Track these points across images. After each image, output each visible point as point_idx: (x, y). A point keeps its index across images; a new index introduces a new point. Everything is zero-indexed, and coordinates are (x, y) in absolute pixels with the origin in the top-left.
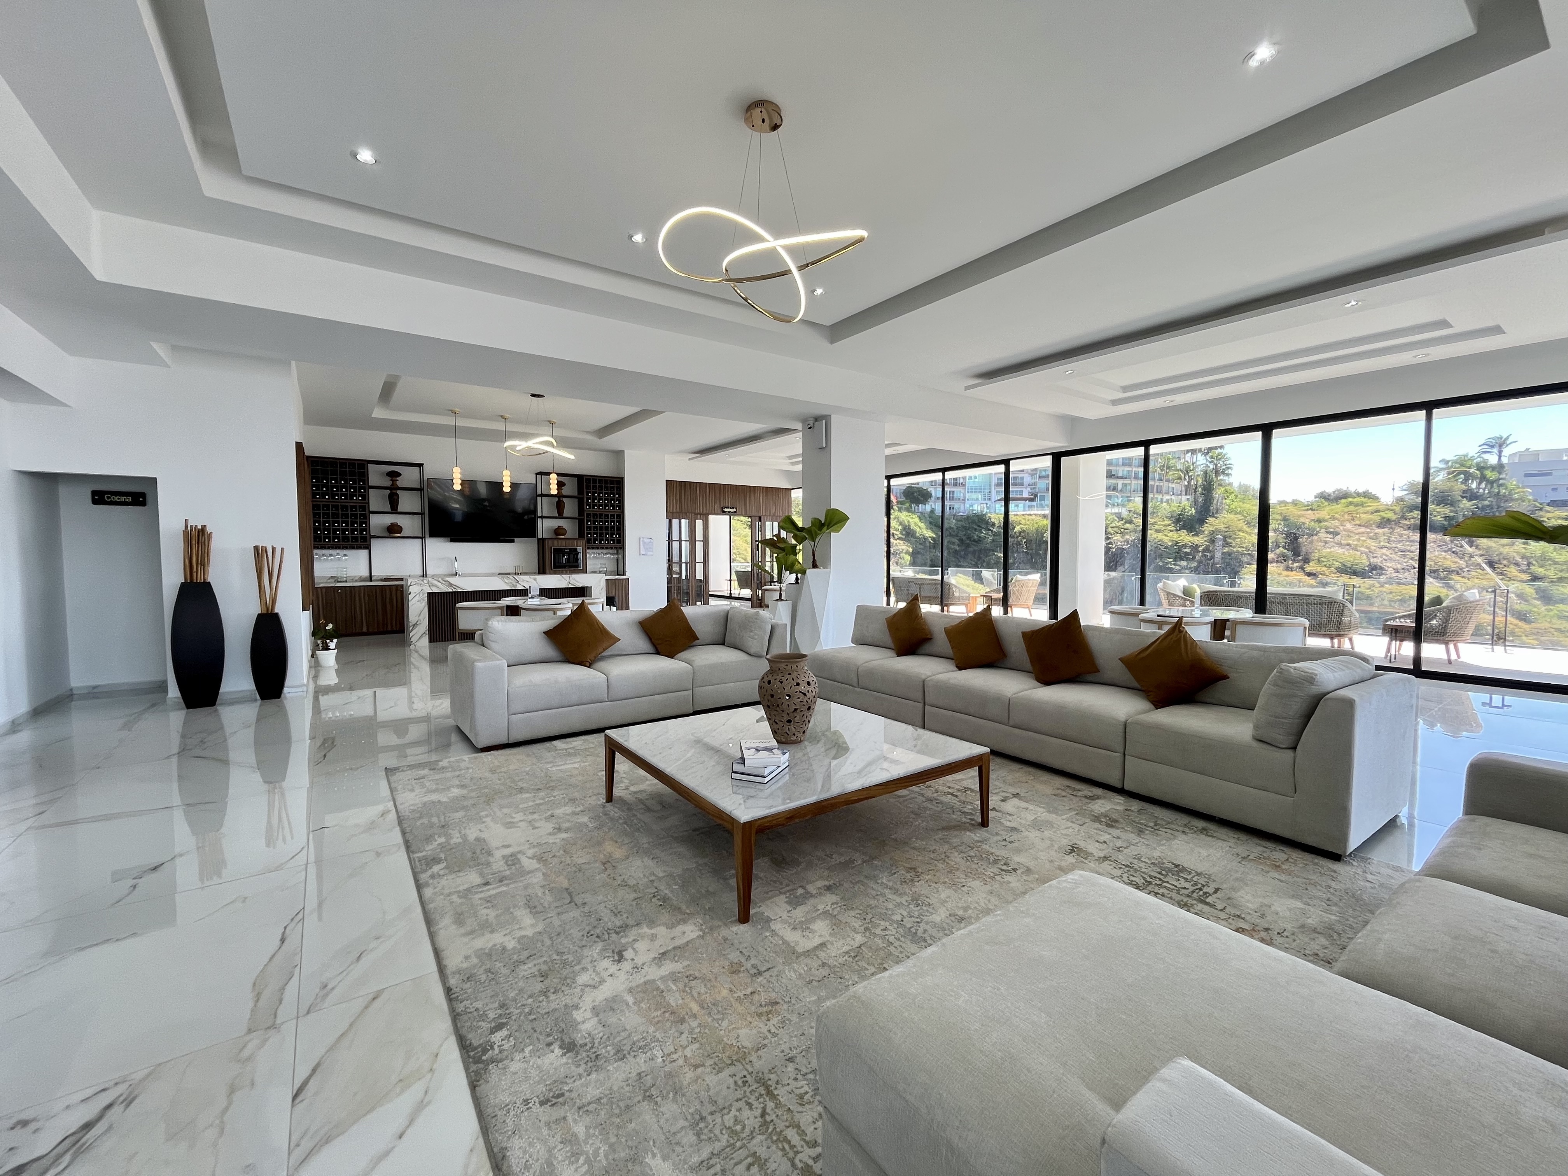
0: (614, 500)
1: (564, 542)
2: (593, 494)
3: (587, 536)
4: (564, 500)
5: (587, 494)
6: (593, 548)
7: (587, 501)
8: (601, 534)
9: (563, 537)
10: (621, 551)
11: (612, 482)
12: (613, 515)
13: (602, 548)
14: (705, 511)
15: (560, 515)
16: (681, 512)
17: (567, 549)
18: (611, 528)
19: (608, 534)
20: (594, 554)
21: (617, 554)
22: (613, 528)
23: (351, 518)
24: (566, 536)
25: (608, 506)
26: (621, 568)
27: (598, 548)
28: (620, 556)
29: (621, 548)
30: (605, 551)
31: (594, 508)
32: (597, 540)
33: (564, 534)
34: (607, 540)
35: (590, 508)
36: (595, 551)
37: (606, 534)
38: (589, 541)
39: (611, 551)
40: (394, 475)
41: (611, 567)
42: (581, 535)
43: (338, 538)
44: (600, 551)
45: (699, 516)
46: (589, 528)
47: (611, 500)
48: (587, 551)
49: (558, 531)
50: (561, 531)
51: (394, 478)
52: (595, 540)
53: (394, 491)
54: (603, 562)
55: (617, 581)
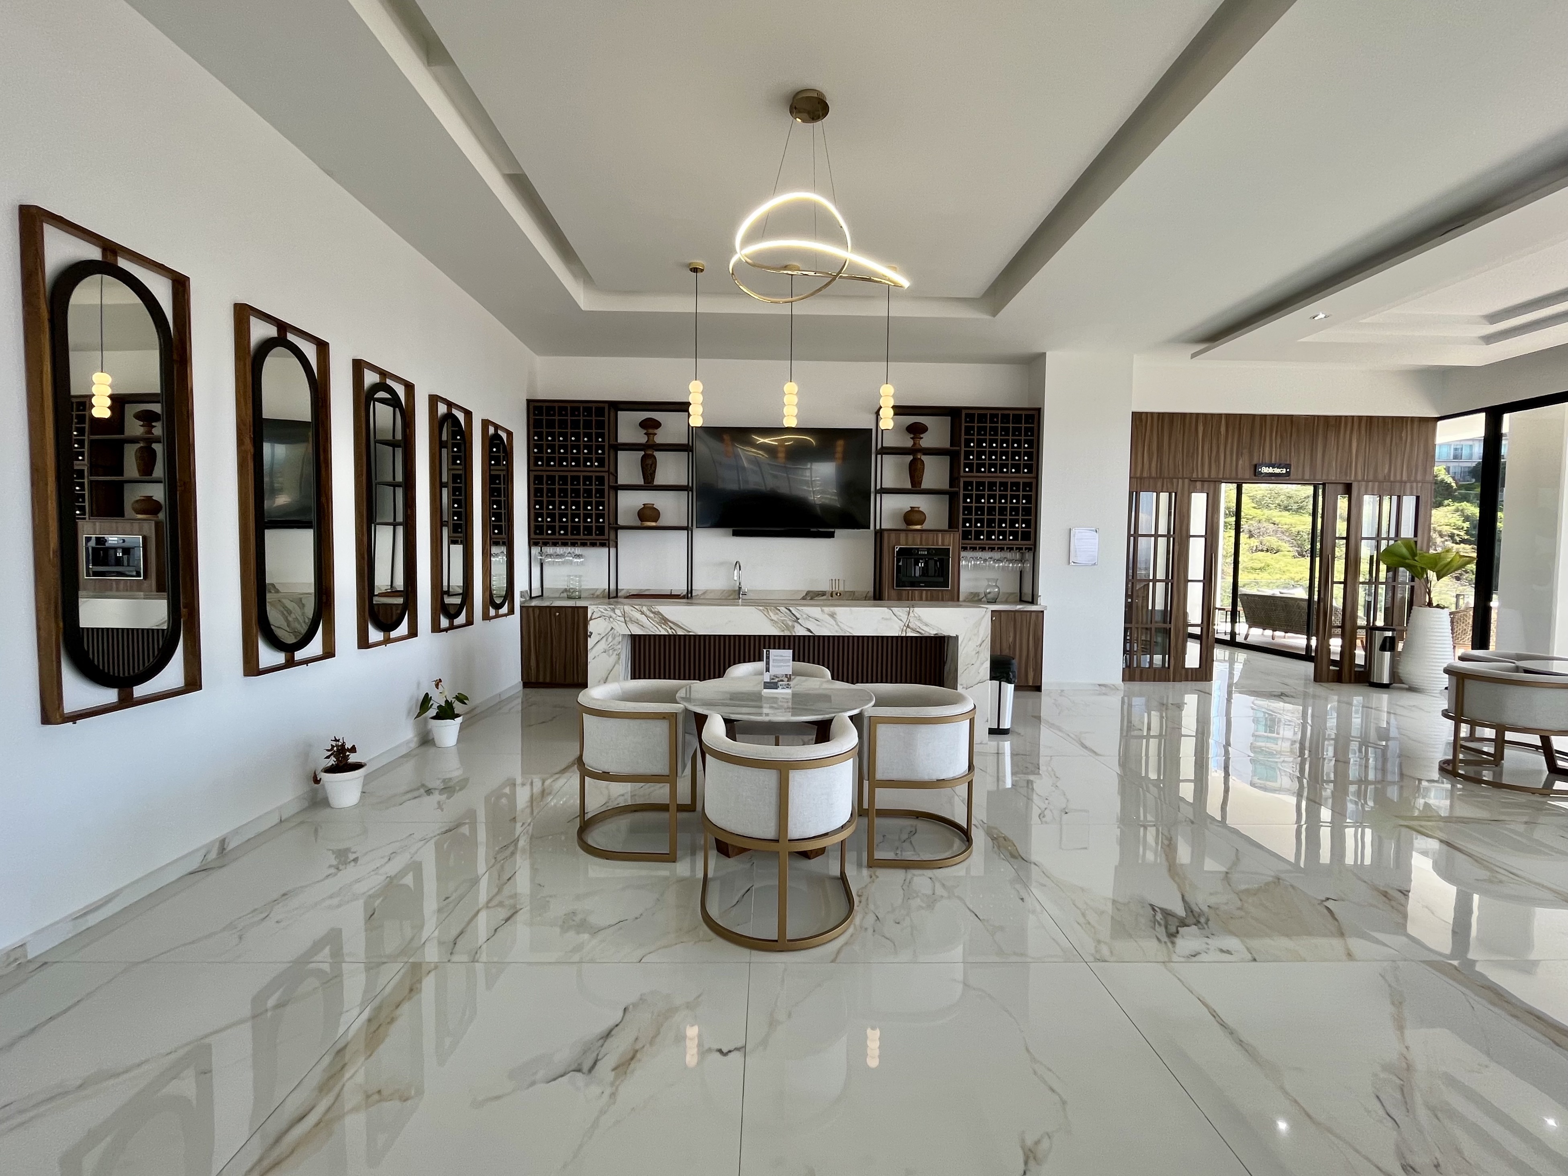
0: (1019, 454)
1: (918, 537)
2: (979, 445)
3: (964, 526)
4: (925, 458)
5: (967, 445)
6: (974, 549)
7: (967, 457)
8: (990, 522)
9: (918, 527)
10: (1028, 556)
11: (1017, 418)
12: (1017, 484)
13: (992, 549)
14: (1213, 475)
15: (916, 488)
16: (1160, 476)
17: (923, 549)
18: (1012, 509)
19: (1005, 521)
20: (977, 559)
21: (1021, 560)
22: (1015, 510)
23: (584, 497)
24: (925, 526)
25: (1006, 466)
26: (1027, 589)
27: (983, 549)
28: (1028, 565)
29: (1030, 549)
30: (997, 555)
31: (979, 471)
32: (982, 533)
33: (921, 522)
34: (1003, 533)
35: (971, 471)
36: (979, 554)
37: (1001, 521)
38: (966, 535)
39: (1009, 555)
40: (650, 426)
41: (1009, 586)
42: (952, 524)
43: (565, 528)
44: (987, 555)
45: (1199, 484)
46: (968, 509)
47: (1014, 454)
48: (963, 554)
49: (911, 517)
50: (916, 517)
51: (651, 431)
52: (978, 534)
53: (649, 452)
54: (992, 575)
55: (1018, 615)
